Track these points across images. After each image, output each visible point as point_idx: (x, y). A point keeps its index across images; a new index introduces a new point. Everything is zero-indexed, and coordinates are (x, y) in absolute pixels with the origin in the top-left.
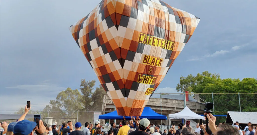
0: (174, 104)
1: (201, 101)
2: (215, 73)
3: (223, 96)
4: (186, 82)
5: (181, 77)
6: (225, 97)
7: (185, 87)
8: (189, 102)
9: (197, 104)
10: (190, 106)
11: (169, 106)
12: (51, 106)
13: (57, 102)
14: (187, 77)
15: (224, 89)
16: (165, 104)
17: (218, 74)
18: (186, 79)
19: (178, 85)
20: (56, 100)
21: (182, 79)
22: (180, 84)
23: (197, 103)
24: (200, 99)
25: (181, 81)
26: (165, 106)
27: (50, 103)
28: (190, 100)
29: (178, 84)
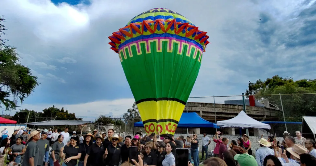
0: (237, 110)
1: (271, 106)
2: (287, 77)
3: (297, 99)
4: (255, 88)
5: (250, 82)
6: (300, 100)
7: (254, 93)
8: (255, 107)
9: (265, 110)
10: (257, 111)
11: (230, 112)
12: (129, 114)
13: (133, 110)
14: (256, 83)
15: (298, 91)
16: (225, 110)
17: (291, 78)
18: (255, 85)
19: (247, 92)
20: (132, 108)
21: (250, 85)
22: (248, 90)
23: (265, 108)
24: (270, 104)
25: (250, 87)
26: (226, 112)
27: (128, 111)
28: (257, 105)
29: (247, 90)
